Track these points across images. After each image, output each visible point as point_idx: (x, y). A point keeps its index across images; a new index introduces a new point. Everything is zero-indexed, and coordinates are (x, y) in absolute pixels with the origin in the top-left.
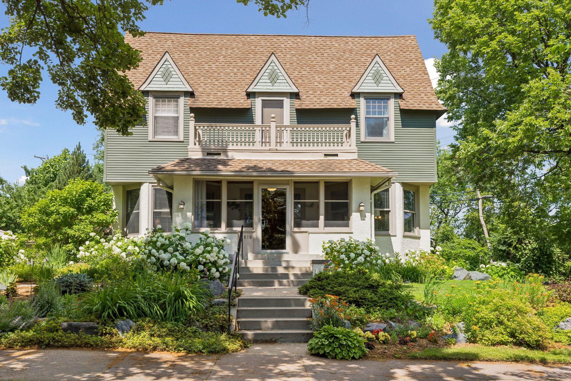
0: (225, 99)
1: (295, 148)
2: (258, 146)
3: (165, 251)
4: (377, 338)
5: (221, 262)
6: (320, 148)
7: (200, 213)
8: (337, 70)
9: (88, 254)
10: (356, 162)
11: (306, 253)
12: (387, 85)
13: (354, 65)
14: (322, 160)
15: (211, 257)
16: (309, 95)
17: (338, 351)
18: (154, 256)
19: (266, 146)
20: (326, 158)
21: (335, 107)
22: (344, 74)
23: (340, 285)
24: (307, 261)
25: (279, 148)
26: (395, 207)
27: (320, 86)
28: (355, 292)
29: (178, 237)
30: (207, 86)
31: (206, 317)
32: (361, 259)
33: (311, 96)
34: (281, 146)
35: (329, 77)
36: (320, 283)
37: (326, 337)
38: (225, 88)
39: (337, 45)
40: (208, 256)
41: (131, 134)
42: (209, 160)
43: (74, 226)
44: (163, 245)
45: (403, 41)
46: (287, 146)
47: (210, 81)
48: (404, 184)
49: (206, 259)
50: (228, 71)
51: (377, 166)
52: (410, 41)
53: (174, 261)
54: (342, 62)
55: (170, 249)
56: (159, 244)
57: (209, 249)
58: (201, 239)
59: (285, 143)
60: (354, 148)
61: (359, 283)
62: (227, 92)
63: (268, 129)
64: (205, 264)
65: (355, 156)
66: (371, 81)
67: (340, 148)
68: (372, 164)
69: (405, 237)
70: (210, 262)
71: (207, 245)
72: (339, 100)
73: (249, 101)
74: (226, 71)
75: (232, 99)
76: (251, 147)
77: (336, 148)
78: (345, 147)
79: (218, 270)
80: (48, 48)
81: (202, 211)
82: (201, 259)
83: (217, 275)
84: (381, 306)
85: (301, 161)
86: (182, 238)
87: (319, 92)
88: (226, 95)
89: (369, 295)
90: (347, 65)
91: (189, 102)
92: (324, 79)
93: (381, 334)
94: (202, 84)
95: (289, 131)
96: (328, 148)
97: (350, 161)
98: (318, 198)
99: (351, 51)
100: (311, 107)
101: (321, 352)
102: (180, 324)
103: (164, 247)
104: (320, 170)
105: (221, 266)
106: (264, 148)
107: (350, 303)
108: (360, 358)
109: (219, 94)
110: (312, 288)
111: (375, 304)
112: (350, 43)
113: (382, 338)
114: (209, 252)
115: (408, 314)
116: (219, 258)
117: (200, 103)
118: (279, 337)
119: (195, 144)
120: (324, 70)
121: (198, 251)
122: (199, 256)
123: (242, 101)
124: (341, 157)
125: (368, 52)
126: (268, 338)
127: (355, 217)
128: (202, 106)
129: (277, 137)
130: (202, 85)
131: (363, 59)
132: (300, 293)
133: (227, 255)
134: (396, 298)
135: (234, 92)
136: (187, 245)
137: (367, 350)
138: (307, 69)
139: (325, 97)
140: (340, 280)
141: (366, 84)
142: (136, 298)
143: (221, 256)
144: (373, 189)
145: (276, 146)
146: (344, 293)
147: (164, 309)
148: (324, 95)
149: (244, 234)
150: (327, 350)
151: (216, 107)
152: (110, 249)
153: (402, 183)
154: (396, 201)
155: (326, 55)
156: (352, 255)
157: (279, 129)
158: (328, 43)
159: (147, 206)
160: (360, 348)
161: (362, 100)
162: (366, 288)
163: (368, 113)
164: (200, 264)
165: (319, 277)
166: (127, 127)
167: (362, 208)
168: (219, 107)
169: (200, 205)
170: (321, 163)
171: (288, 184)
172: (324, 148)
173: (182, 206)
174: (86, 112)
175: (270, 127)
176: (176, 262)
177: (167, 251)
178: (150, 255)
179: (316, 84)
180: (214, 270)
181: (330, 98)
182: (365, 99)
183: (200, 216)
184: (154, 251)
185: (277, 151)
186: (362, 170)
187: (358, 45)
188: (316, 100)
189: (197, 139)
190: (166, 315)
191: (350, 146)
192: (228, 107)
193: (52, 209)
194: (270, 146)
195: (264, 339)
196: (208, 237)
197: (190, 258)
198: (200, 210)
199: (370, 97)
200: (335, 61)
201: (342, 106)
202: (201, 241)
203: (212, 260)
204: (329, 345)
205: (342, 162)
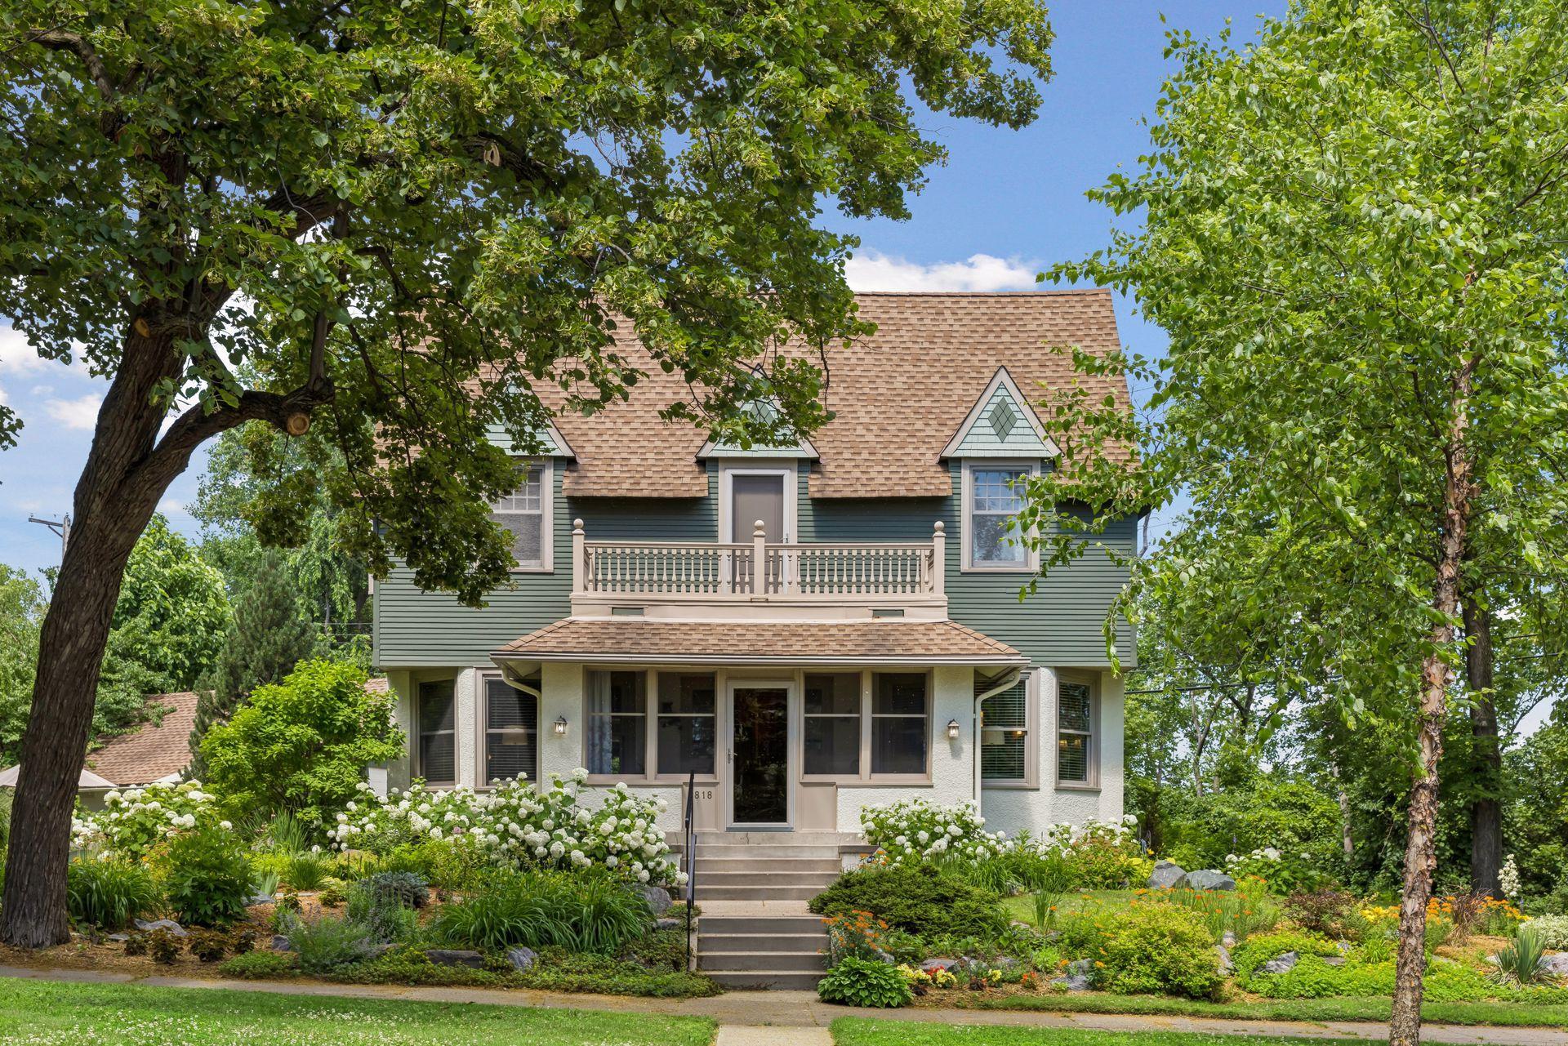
0: (648, 474)
1: (808, 597)
2: (724, 593)
3: (538, 826)
4: (935, 980)
5: (652, 849)
6: (863, 596)
7: (597, 741)
8: (912, 391)
9: (356, 830)
10: (941, 629)
11: (831, 830)
12: (1025, 439)
13: (952, 378)
14: (867, 625)
15: (633, 839)
16: (841, 462)
17: (863, 994)
18: (514, 836)
19: (742, 591)
20: (877, 621)
21: (903, 493)
22: (927, 403)
23: (885, 895)
24: (832, 848)
25: (771, 596)
26: (1038, 725)
27: (870, 437)
28: (909, 907)
29: (559, 797)
30: (605, 437)
31: (648, 947)
32: (941, 844)
33: (847, 464)
34: (776, 591)
35: (892, 413)
36: (847, 891)
37: (847, 974)
38: (645, 444)
39: (914, 320)
40: (626, 837)
41: (486, 604)
42: (621, 626)
43: (318, 769)
44: (530, 815)
45: (1079, 308)
46: (789, 591)
47: (611, 425)
48: (1060, 672)
49: (623, 844)
50: (652, 396)
51: (988, 640)
52: (1095, 307)
53: (558, 847)
54: (925, 368)
55: (548, 822)
56: (523, 812)
57: (627, 822)
58: (607, 800)
59: (786, 584)
60: (940, 596)
61: (919, 891)
62: (652, 455)
63: (747, 553)
64: (619, 854)
65: (942, 615)
66: (987, 431)
67: (908, 596)
68: (978, 635)
69: (1058, 790)
70: (630, 850)
71: (621, 815)
72: (912, 474)
73: (704, 479)
74: (648, 396)
75: (665, 474)
76: (710, 596)
77: (899, 596)
78: (922, 595)
79: (645, 867)
80: (329, 440)
81: (602, 738)
82: (612, 844)
83: (645, 875)
84: (953, 933)
85: (822, 628)
86: (568, 800)
87: (865, 455)
88: (650, 462)
89: (935, 912)
90: (936, 378)
91: (567, 483)
92: (880, 419)
93: (941, 972)
94: (592, 434)
95: (794, 558)
96: (881, 596)
97: (930, 627)
98: (858, 709)
99: (948, 337)
100: (847, 493)
101: (838, 996)
102: (607, 957)
103: (533, 819)
104: (862, 650)
105: (651, 858)
106: (738, 596)
107: (898, 925)
108: (899, 1006)
109: (633, 462)
110: (832, 900)
111: (943, 927)
112: (948, 314)
113: (941, 980)
114: (628, 830)
115: (1000, 947)
116: (647, 841)
117: (591, 486)
118: (772, 981)
119: (586, 588)
120: (880, 391)
121: (607, 826)
122: (606, 838)
123: (687, 480)
124: (912, 617)
125: (991, 338)
126: (754, 983)
127: (938, 751)
128: (596, 494)
129: (767, 574)
130: (594, 438)
131: (975, 361)
132: (812, 910)
133: (662, 835)
134: (984, 919)
135: (668, 454)
136: (585, 815)
137: (911, 995)
138: (841, 390)
139: (880, 468)
140: (886, 886)
141: (975, 438)
142: (535, 912)
143: (652, 837)
144: (979, 689)
145: (767, 591)
146: (890, 909)
147: (579, 932)
148: (878, 462)
149: (695, 789)
150: (848, 993)
151: (629, 494)
152: (403, 820)
153: (1056, 668)
154: (1042, 710)
155: (886, 348)
156: (923, 836)
157: (771, 553)
158: (894, 313)
159: (472, 721)
160: (900, 991)
161: (966, 475)
162: (934, 901)
163: (979, 505)
164: (610, 854)
165: (847, 881)
166: (480, 594)
167: (953, 732)
168: (635, 494)
169: (597, 723)
170: (864, 632)
171: (790, 678)
172: (872, 596)
173: (560, 729)
174: (392, 557)
175: (752, 549)
176: (563, 850)
177: (541, 827)
178: (505, 835)
179: (860, 430)
180: (638, 865)
181: (893, 468)
182: (974, 472)
183: (597, 749)
184: (513, 826)
185: (767, 604)
186: (954, 649)
187: (967, 320)
188: (859, 475)
189: (591, 577)
190: (582, 942)
191: (931, 589)
192: (655, 495)
193: (270, 729)
194: (752, 591)
195: (747, 984)
196: (623, 798)
197: (590, 841)
198: (597, 736)
199: (984, 466)
200: (907, 367)
201: (919, 492)
202: (609, 806)
203: (634, 844)
204: (852, 985)
205: (910, 628)
